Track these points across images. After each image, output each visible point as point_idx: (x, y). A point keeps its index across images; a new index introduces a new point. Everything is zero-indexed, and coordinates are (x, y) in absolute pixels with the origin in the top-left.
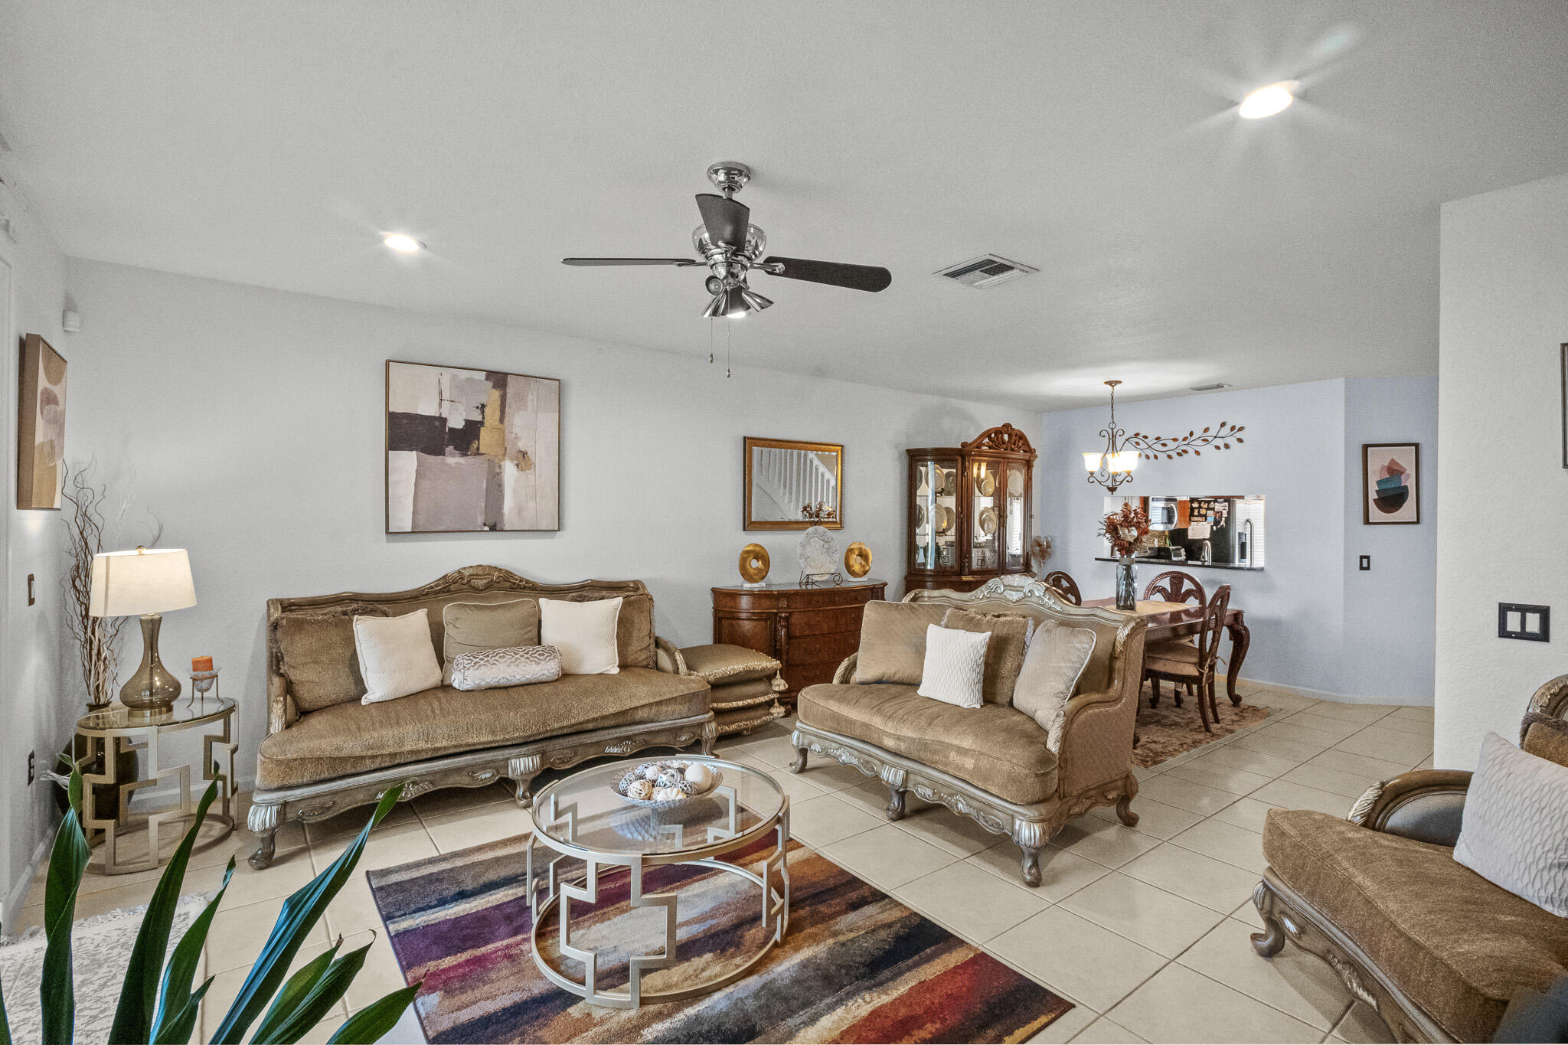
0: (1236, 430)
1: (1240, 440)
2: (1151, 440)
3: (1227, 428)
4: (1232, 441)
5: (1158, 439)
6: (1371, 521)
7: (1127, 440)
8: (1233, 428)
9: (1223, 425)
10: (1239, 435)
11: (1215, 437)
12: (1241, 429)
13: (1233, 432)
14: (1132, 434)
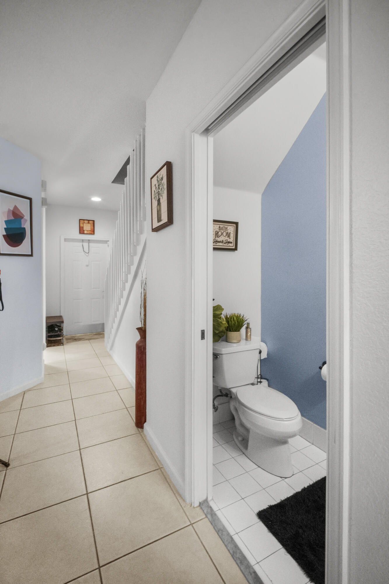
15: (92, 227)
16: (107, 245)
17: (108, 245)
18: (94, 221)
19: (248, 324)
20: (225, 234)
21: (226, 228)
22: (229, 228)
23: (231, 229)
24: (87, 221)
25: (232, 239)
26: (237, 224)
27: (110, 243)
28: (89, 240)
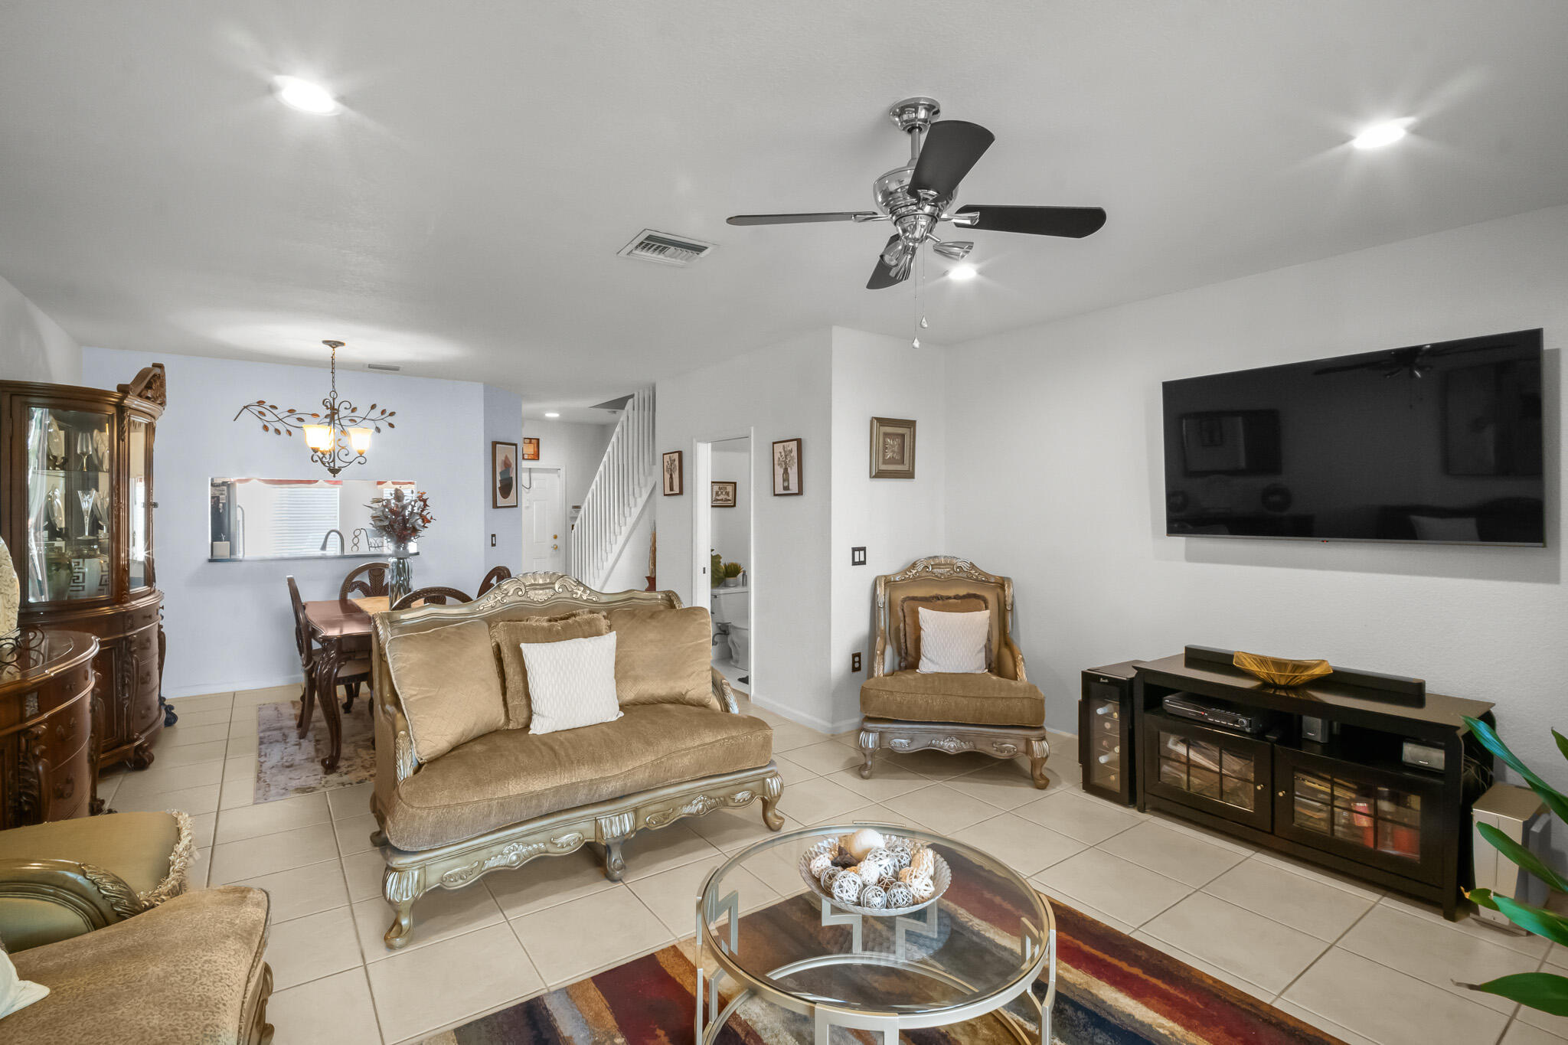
0: (387, 414)
1: (391, 425)
2: (281, 411)
3: (378, 410)
4: (383, 425)
5: (291, 411)
6: (498, 505)
7: (245, 407)
8: (383, 412)
9: (373, 407)
10: (391, 420)
11: (364, 419)
12: (392, 414)
13: (383, 416)
14: (255, 401)
15: (536, 449)
16: (556, 475)
17: (559, 476)
18: (538, 440)
19: (744, 572)
20: (724, 493)
21: (726, 488)
22: (728, 487)
23: (730, 488)
24: (528, 440)
25: (731, 497)
26: (735, 483)
27: (562, 472)
28: (530, 469)
